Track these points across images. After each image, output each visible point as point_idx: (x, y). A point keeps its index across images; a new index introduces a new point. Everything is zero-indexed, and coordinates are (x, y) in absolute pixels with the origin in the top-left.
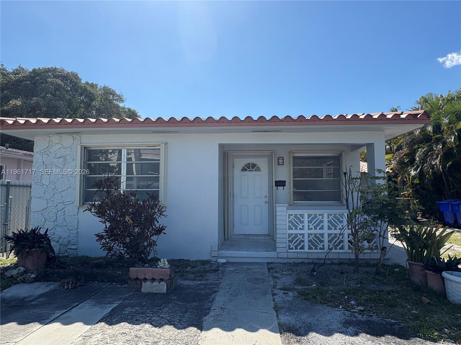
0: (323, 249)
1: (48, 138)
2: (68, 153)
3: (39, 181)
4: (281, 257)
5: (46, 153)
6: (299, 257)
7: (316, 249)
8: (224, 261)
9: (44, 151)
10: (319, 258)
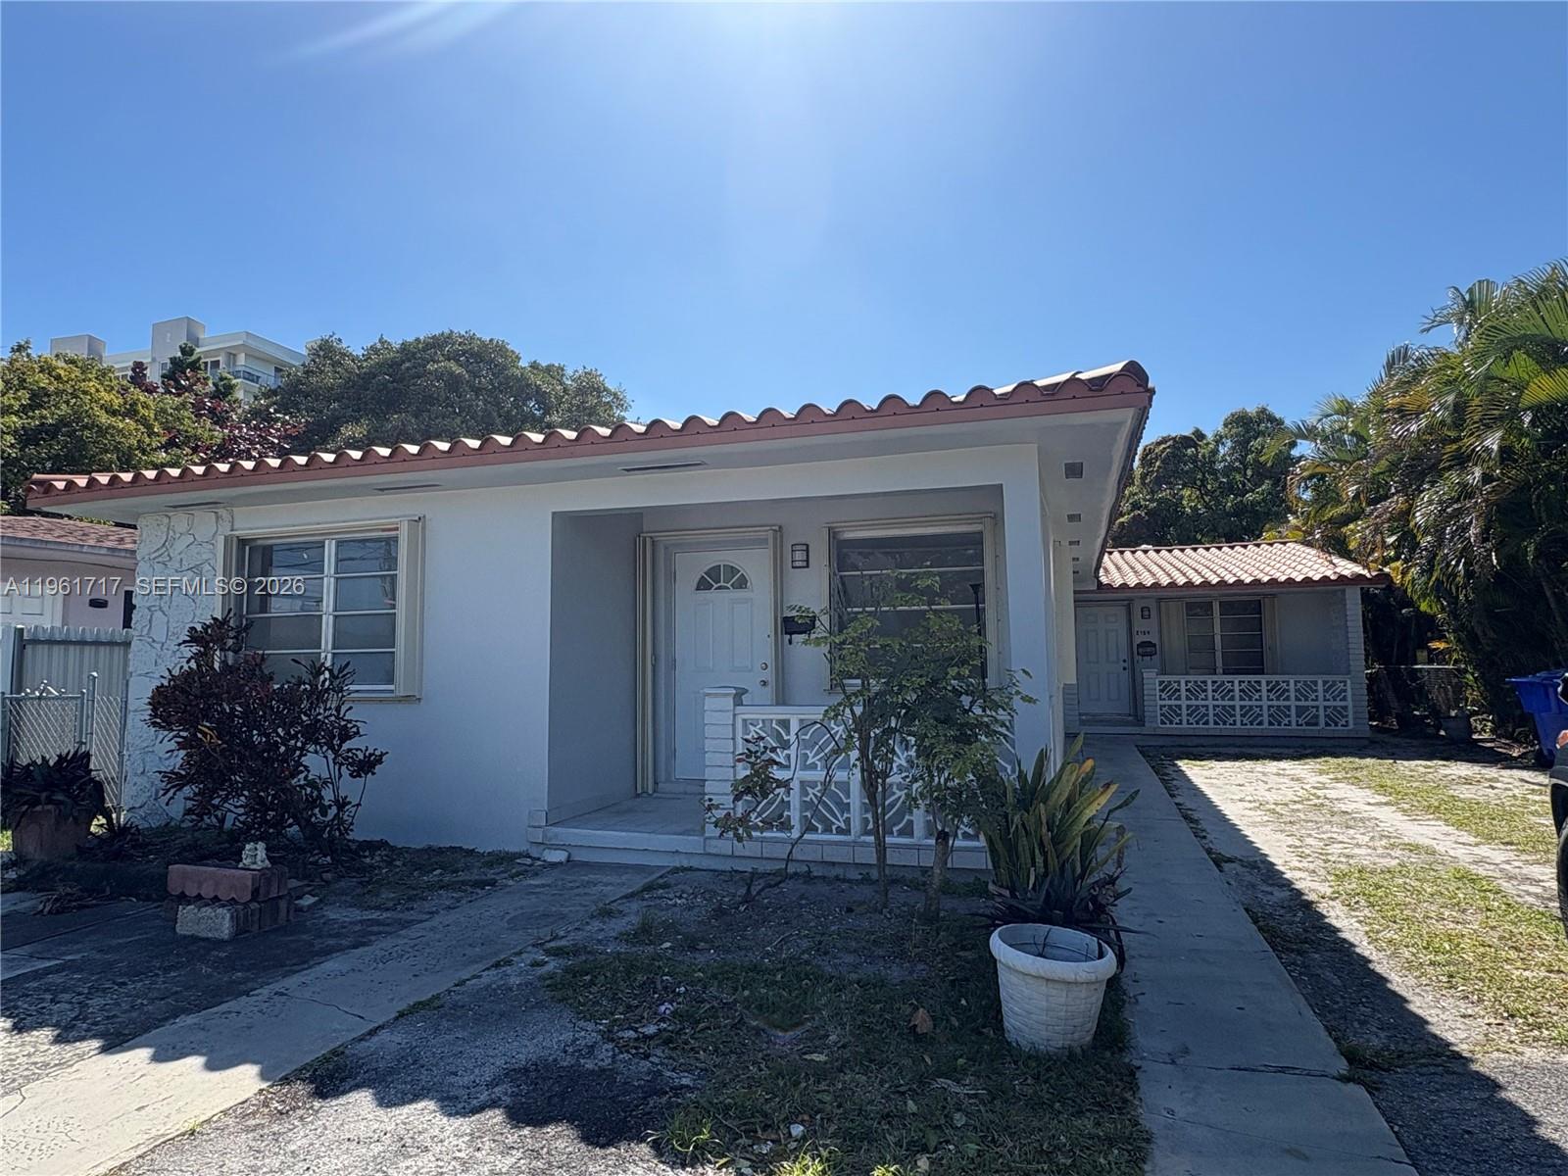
0: (847, 832)
1: (166, 520)
2: (205, 557)
3: (145, 633)
4: (714, 851)
5: (160, 559)
6: (765, 855)
7: (828, 830)
8: (558, 856)
9: (157, 554)
10: (826, 859)
